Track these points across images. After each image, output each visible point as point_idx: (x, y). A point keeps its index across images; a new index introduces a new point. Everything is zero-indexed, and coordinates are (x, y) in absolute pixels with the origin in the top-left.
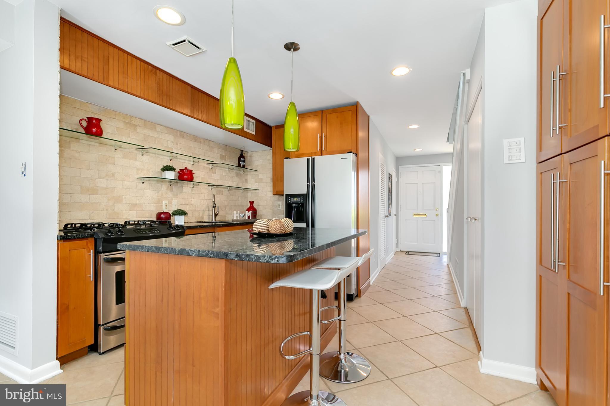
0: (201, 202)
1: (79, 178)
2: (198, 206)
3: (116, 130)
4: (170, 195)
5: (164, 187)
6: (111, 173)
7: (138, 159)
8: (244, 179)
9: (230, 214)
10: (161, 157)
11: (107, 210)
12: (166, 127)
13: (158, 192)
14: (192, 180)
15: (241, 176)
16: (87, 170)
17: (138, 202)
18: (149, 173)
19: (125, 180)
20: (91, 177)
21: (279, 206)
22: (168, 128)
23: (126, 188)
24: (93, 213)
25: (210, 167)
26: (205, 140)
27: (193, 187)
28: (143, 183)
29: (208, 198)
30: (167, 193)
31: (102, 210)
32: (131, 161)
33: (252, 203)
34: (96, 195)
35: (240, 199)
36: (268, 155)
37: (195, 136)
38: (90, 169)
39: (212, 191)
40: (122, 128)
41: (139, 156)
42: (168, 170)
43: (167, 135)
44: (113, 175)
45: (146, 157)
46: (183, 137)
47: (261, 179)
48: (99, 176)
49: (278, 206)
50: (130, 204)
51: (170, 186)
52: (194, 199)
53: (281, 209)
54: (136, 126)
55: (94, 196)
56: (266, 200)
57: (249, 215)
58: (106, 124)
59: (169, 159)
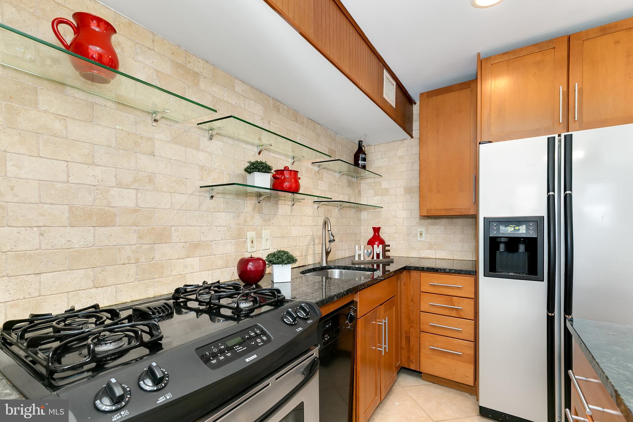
0: (304, 230)
1: (65, 185)
2: (300, 237)
3: (155, 77)
4: (258, 220)
5: (249, 204)
6: (146, 174)
7: (201, 147)
8: (357, 191)
9: (341, 249)
10: (244, 145)
11: (137, 261)
12: (252, 87)
13: (239, 216)
14: (298, 191)
15: (354, 186)
16: (86, 166)
17: (203, 239)
18: (223, 176)
19: (175, 192)
20: (97, 183)
21: (421, 234)
22: (255, 89)
23: (179, 210)
24: (102, 271)
25: (316, 169)
26: (309, 121)
27: (293, 204)
28: (212, 197)
29: (313, 224)
30: (253, 217)
31: (127, 262)
32: (188, 149)
33: (377, 230)
34: (110, 228)
35: (352, 224)
36: (399, 150)
37: (295, 112)
38: (94, 164)
39: (318, 211)
40: (169, 74)
41: (204, 141)
42: (259, 171)
43: (252, 103)
44: (151, 179)
45: (216, 145)
46: (278, 110)
47: (386, 190)
48: (116, 181)
49: (419, 234)
50: (188, 244)
51: (259, 202)
52: (294, 225)
53: (424, 240)
54: (196, 75)
55: (106, 230)
56: (395, 225)
57: (378, 252)
58: (133, 59)
59: (256, 150)
